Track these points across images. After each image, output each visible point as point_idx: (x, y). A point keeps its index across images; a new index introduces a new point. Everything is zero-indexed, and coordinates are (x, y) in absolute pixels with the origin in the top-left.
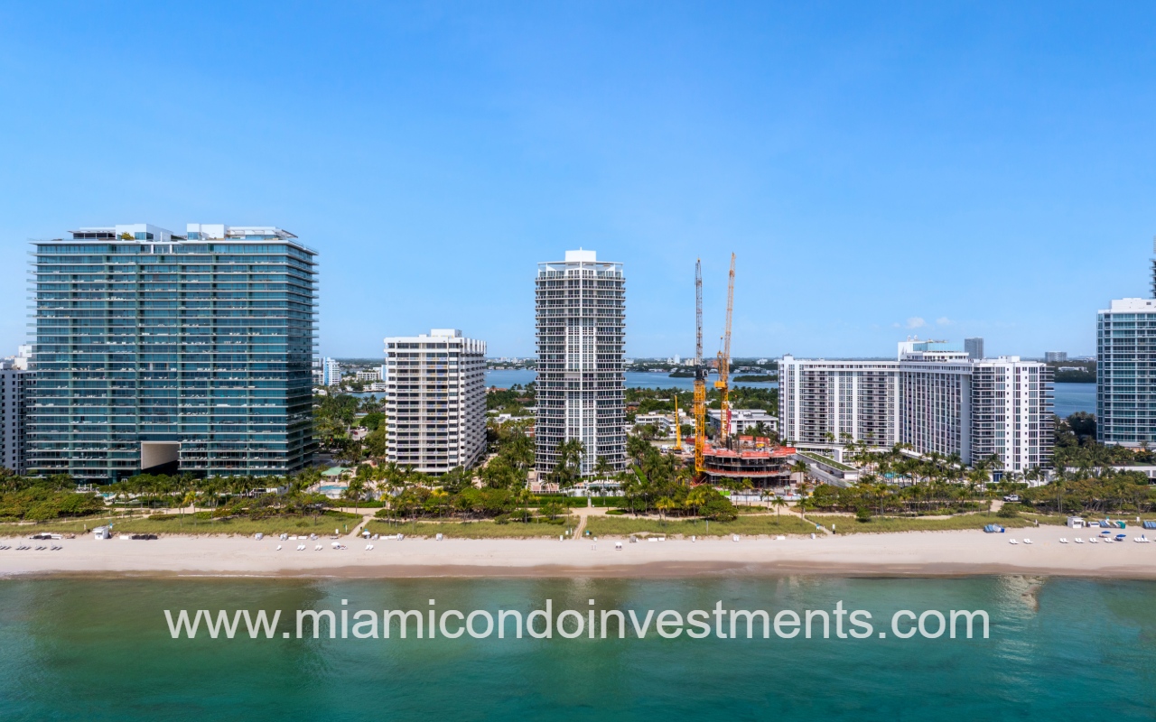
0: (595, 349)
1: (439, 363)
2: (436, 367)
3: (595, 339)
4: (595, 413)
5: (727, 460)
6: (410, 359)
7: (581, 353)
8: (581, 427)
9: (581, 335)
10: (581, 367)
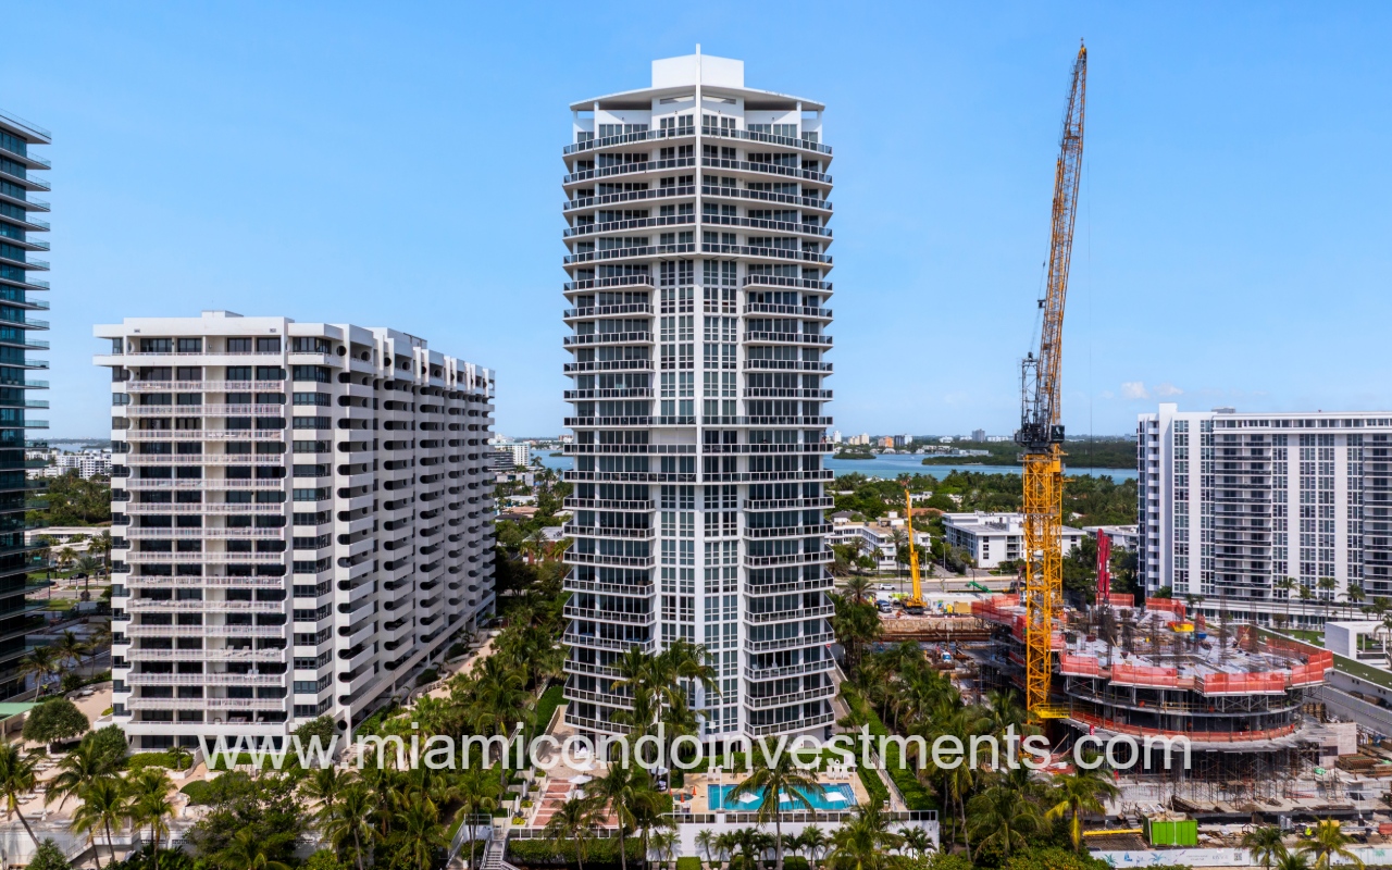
0: (741, 356)
1: (260, 398)
2: (252, 411)
3: (741, 328)
4: (742, 550)
5: (1148, 695)
6: (174, 387)
7: (699, 370)
8: (699, 596)
9: (699, 314)
10: (699, 412)
